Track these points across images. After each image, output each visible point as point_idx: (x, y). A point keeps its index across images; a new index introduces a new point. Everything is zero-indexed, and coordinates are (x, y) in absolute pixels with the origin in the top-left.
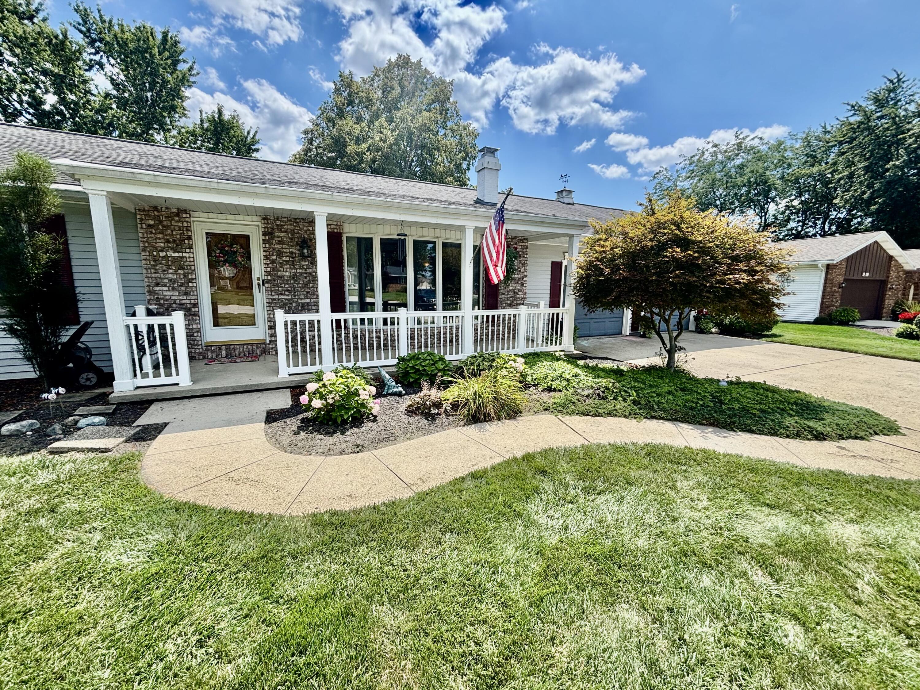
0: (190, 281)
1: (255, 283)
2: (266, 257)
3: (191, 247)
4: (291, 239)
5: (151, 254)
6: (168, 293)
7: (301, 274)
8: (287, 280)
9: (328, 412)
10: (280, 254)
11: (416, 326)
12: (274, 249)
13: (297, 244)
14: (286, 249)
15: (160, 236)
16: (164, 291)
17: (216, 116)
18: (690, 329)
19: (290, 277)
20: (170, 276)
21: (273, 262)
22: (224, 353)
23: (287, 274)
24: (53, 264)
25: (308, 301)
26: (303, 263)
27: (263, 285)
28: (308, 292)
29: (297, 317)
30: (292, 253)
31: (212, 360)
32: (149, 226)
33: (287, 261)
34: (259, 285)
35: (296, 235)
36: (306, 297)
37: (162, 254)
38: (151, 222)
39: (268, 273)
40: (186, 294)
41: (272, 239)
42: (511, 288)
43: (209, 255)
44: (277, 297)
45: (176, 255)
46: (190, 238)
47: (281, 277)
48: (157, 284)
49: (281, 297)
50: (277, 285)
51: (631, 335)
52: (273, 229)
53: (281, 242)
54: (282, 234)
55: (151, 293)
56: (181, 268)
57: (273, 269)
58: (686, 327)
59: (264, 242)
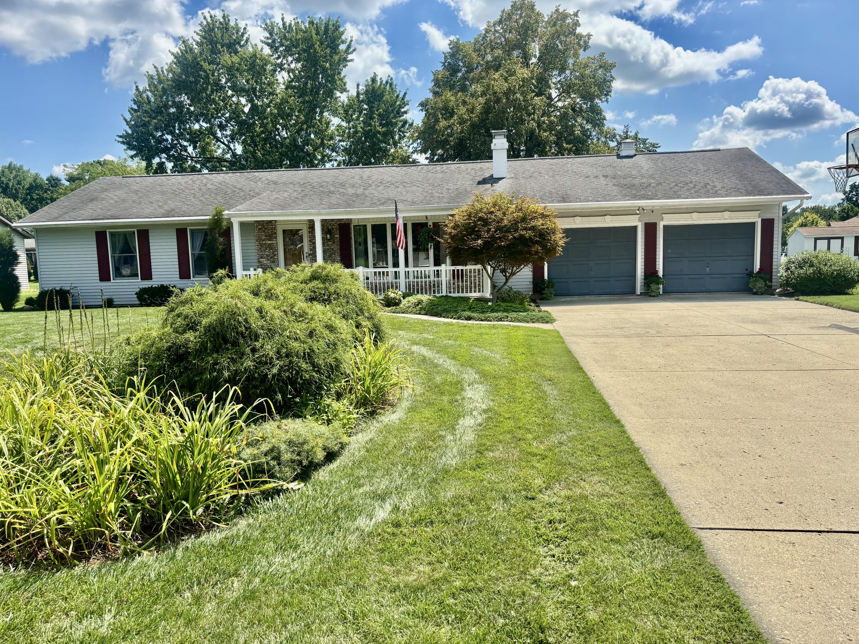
0: (275, 255)
1: (305, 255)
2: (310, 241)
3: (276, 238)
5: (260, 243)
6: (266, 262)
7: (328, 249)
11: (394, 281)
13: (326, 232)
15: (264, 233)
16: (264, 261)
20: (267, 253)
21: (313, 243)
24: (223, 250)
26: (329, 243)
27: (309, 256)
32: (260, 229)
34: (307, 256)
35: (325, 227)
37: (264, 242)
38: (261, 227)
39: (311, 250)
40: (274, 262)
41: (314, 230)
43: (284, 241)
45: (269, 242)
46: (275, 233)
48: (262, 258)
51: (642, 294)
55: (259, 262)
56: (272, 249)
57: (314, 247)
58: (747, 289)
59: (310, 232)
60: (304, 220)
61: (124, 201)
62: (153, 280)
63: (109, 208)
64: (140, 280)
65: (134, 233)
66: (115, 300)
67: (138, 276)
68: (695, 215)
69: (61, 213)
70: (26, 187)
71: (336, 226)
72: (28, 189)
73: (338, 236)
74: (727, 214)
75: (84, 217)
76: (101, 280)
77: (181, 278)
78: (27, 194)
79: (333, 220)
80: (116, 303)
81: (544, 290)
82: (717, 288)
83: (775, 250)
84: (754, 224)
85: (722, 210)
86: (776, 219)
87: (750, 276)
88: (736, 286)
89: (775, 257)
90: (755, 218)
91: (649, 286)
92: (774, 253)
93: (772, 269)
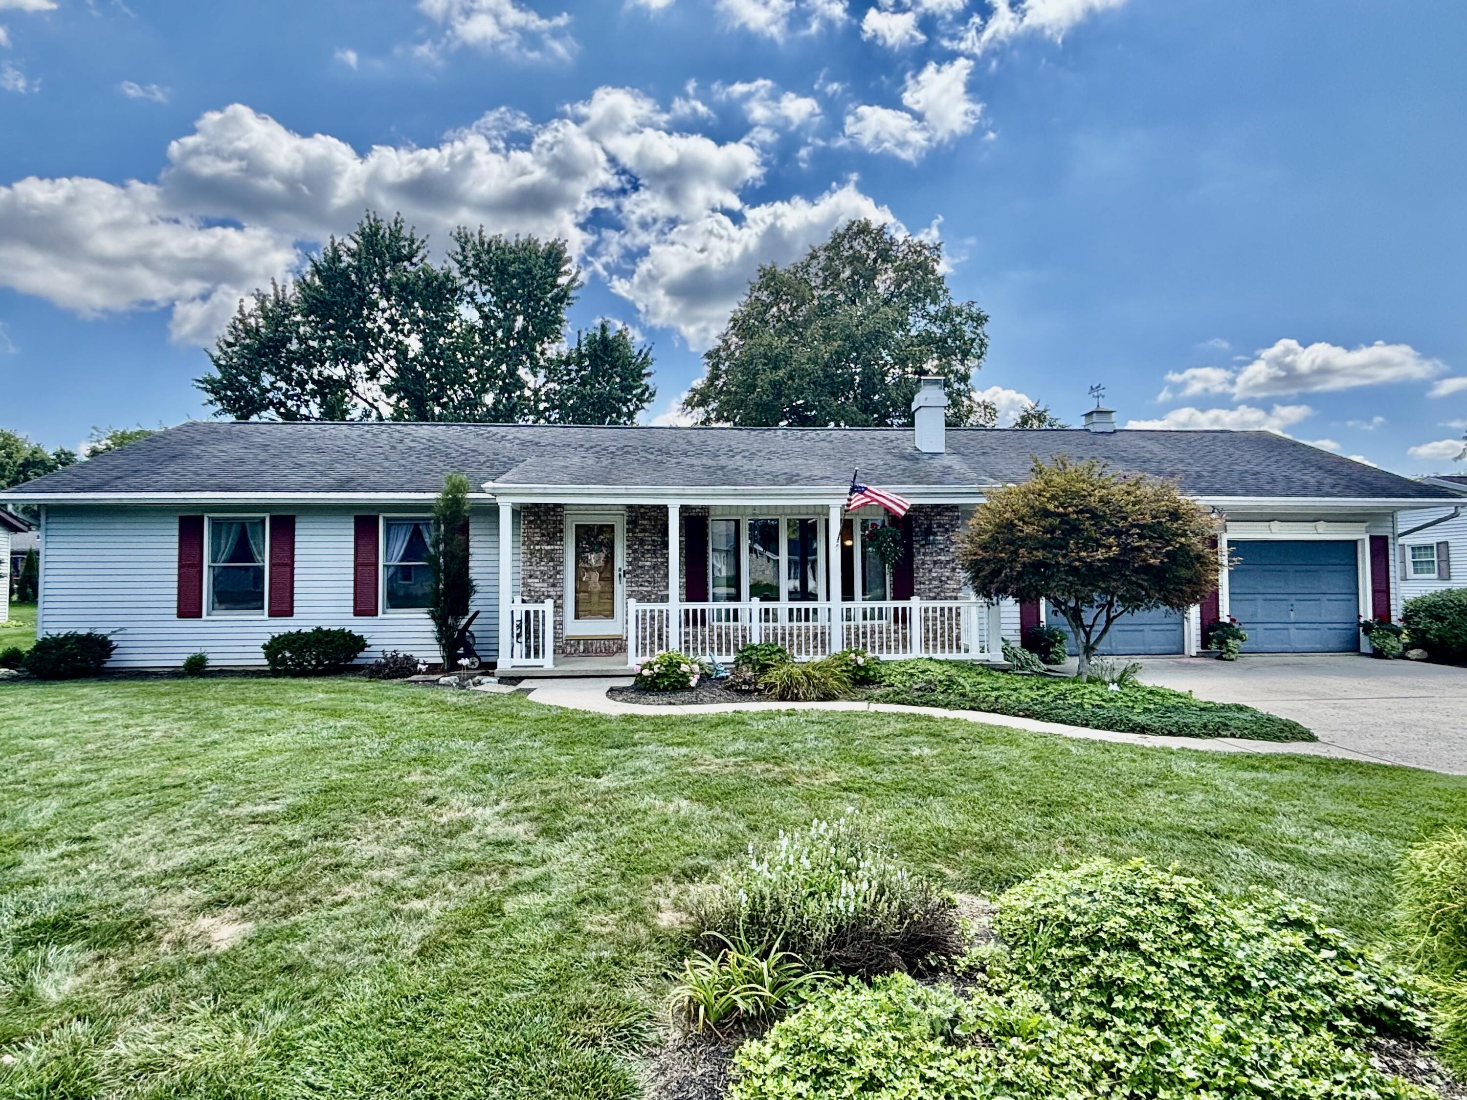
0: (559, 573)
1: (616, 573)
2: (629, 547)
3: (561, 540)
5: (529, 548)
6: (539, 585)
8: (648, 571)
9: (653, 679)
10: (642, 542)
12: (636, 538)
13: (660, 532)
14: (648, 537)
15: (537, 530)
16: (535, 583)
17: (599, 334)
18: (1363, 650)
19: (650, 567)
20: (542, 568)
21: (635, 551)
22: (582, 648)
23: (648, 564)
27: (624, 576)
29: (648, 606)
30: (654, 542)
31: (571, 654)
32: (530, 522)
33: (648, 551)
34: (620, 576)
35: (659, 523)
37: (537, 547)
38: (532, 518)
39: (629, 563)
40: (554, 585)
41: (636, 527)
42: (934, 575)
43: (577, 546)
44: (634, 588)
45: (549, 548)
46: (561, 531)
47: (640, 567)
48: (531, 577)
49: (641, 587)
50: (636, 576)
51: (1199, 655)
52: (637, 515)
53: (644, 531)
54: (646, 522)
55: (525, 585)
56: (552, 560)
57: (635, 559)
58: (1353, 647)
59: (628, 531)
60: (618, 507)
61: (241, 461)
62: (295, 616)
63: (214, 471)
64: (266, 616)
65: (263, 521)
66: (209, 656)
67: (262, 608)
68: (1275, 525)
69: (106, 477)
70: (20, 461)
72: (21, 465)
73: (683, 538)
74: (1321, 526)
75: (159, 486)
76: (182, 614)
77: (357, 613)
78: (18, 473)
80: (211, 663)
81: (1053, 645)
82: (1307, 646)
83: (1392, 585)
84: (1354, 543)
85: (1314, 518)
86: (1390, 536)
87: (1368, 627)
88: (1334, 644)
89: (1392, 596)
90: (1360, 534)
91: (1222, 642)
92: (1392, 591)
93: (1389, 616)
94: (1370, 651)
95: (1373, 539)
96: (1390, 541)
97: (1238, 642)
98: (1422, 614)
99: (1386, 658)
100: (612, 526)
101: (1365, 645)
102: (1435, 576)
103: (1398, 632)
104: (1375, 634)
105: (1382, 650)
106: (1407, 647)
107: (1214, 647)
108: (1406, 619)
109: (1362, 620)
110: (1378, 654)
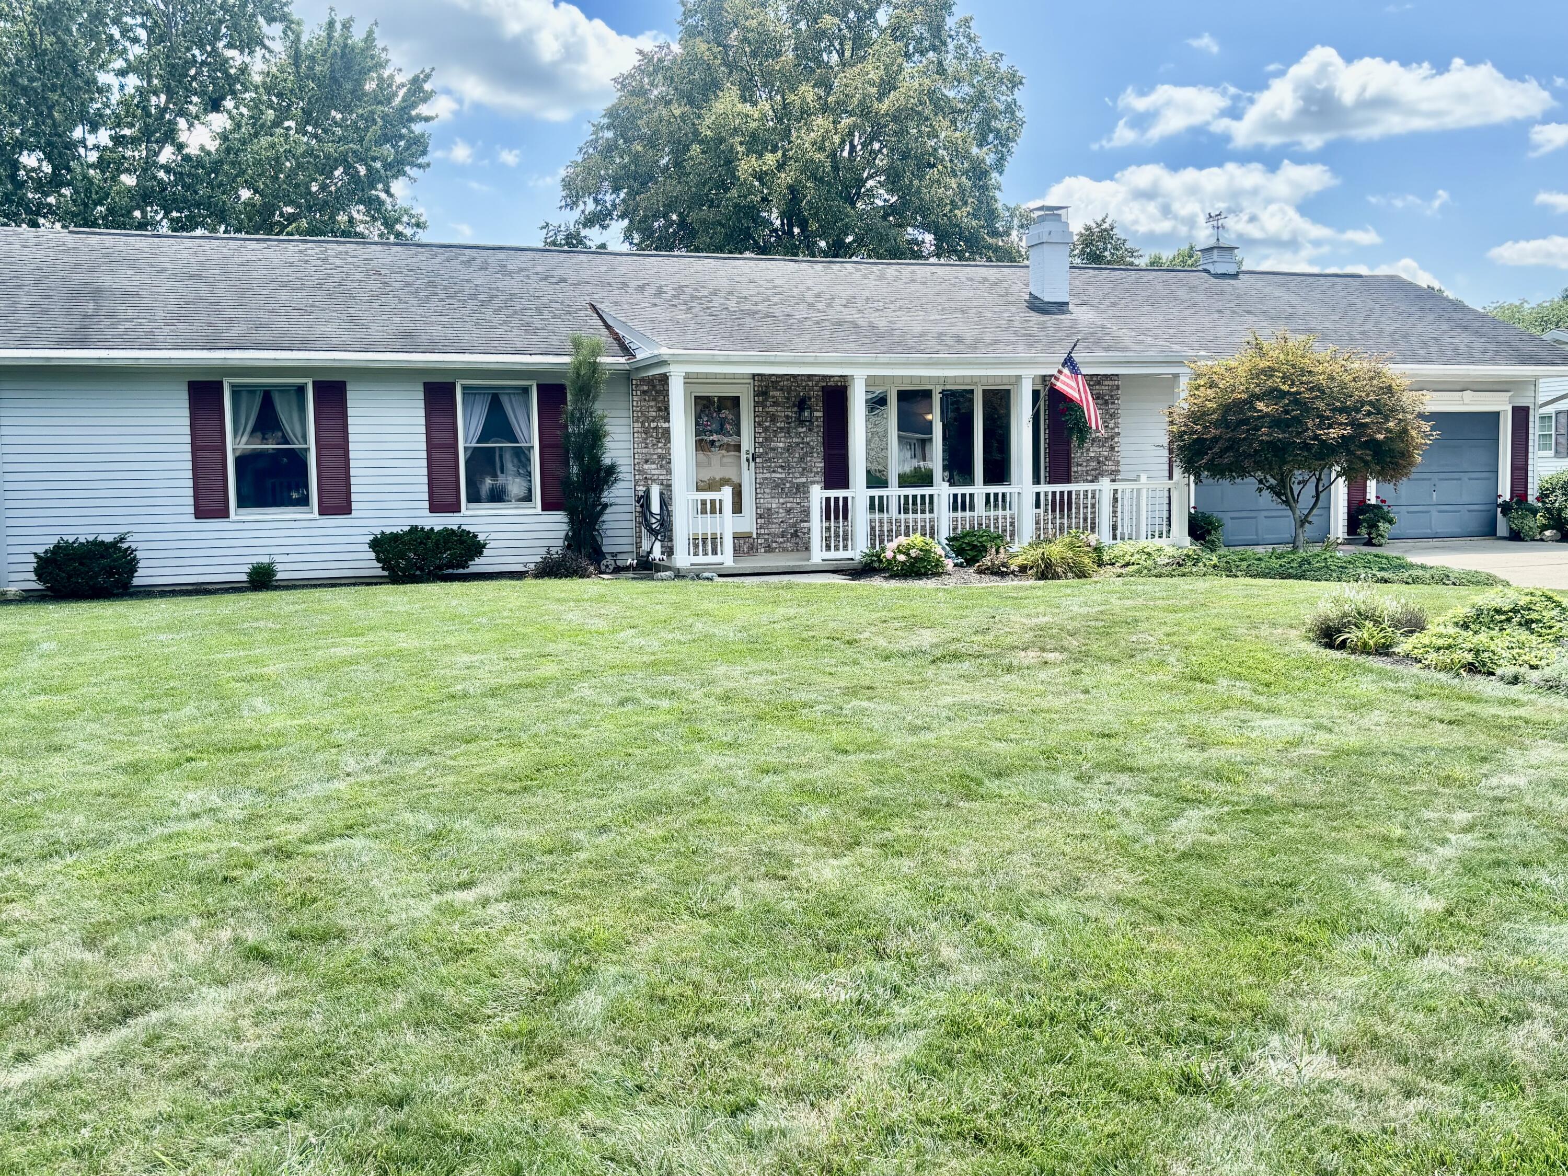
1: (745, 457)
2: (758, 424)
4: (788, 398)
5: (643, 426)
6: (656, 472)
7: (797, 444)
8: (781, 453)
10: (774, 419)
12: (767, 413)
13: (794, 405)
14: (780, 412)
15: (652, 403)
16: (653, 470)
18: (1499, 533)
19: (784, 448)
20: (660, 451)
21: (766, 430)
23: (781, 445)
25: (804, 480)
26: (800, 430)
27: (754, 459)
28: (804, 469)
29: (833, 493)
30: (787, 417)
32: (644, 392)
33: (781, 428)
34: (748, 460)
35: (793, 394)
36: (802, 475)
37: (653, 425)
38: (646, 388)
39: (759, 445)
41: (766, 400)
42: (1092, 455)
43: (697, 424)
44: (768, 475)
47: (774, 449)
48: (647, 461)
49: (774, 475)
50: (769, 460)
51: (1348, 541)
52: (767, 387)
53: (775, 404)
54: (777, 393)
55: (640, 472)
57: (766, 439)
58: (1489, 531)
59: (756, 404)
60: (742, 377)
64: (318, 515)
65: (301, 389)
67: (307, 504)
71: (816, 393)
73: (820, 414)
74: (1467, 395)
76: (201, 513)
77: (435, 509)
79: (810, 377)
81: (1209, 533)
82: (1448, 530)
83: (1530, 461)
84: (1497, 414)
85: (1461, 387)
86: (1532, 407)
87: (1506, 508)
88: (1473, 526)
89: (1530, 474)
90: (1502, 404)
91: (1373, 526)
92: (1530, 468)
93: (1525, 495)
94: (1506, 534)
95: (1515, 409)
96: (1531, 412)
97: (1387, 525)
98: (1558, 492)
99: (1522, 540)
100: (737, 399)
101: (1502, 528)
102: (1552, 453)
103: (1534, 512)
104: (1514, 514)
105: (1519, 532)
106: (1544, 528)
107: (1363, 532)
108: (1542, 497)
109: (1500, 501)
110: (1516, 536)
